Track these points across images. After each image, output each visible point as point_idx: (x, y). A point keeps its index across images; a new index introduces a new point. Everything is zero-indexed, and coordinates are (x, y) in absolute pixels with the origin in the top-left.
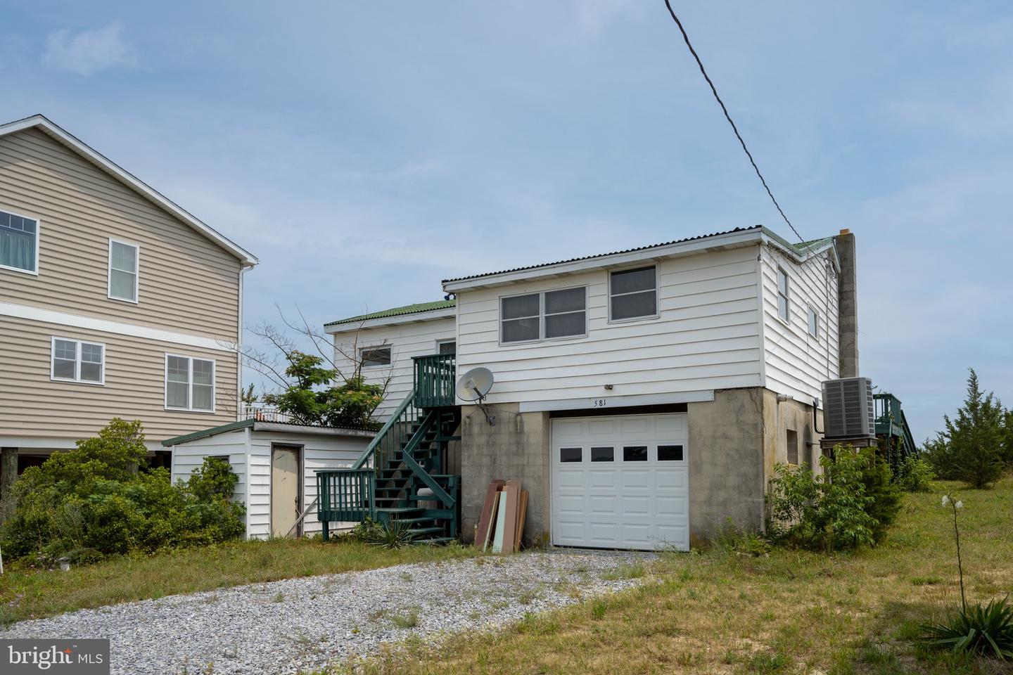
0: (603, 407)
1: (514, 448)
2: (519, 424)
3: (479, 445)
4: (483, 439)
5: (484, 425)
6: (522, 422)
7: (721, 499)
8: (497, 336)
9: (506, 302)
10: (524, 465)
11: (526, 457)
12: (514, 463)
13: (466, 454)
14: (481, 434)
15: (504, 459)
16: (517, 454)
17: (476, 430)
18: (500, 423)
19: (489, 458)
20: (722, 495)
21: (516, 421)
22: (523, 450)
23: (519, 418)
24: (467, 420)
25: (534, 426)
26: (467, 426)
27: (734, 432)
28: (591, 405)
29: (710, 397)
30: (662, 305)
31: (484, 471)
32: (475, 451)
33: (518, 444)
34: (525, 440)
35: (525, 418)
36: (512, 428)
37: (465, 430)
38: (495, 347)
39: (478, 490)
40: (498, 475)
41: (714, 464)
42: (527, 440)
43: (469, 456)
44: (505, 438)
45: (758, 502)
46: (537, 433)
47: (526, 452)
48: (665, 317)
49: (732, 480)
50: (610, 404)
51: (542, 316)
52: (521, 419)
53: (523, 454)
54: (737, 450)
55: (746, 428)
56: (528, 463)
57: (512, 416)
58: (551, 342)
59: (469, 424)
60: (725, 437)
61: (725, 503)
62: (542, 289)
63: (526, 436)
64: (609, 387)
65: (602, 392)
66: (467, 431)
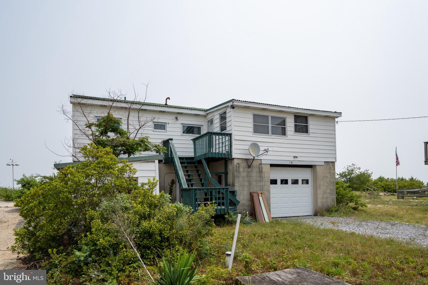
0: (292, 164)
1: (259, 178)
2: (260, 168)
3: (243, 176)
4: (245, 174)
5: (245, 168)
6: (262, 168)
7: (326, 197)
8: (252, 130)
9: (255, 115)
10: (263, 186)
11: (264, 183)
12: (259, 185)
13: (237, 180)
14: (244, 171)
15: (254, 183)
16: (260, 181)
17: (241, 170)
18: (253, 167)
19: (248, 182)
20: (326, 196)
21: (259, 167)
22: (263, 179)
23: (260, 166)
24: (237, 165)
25: (266, 169)
26: (237, 168)
27: (328, 176)
28: (288, 163)
29: (323, 164)
30: (310, 130)
31: (246, 188)
32: (241, 179)
33: (260, 177)
34: (263, 175)
35: (263, 166)
36: (258, 170)
37: (236, 170)
38: (251, 134)
39: (243, 196)
40: (252, 190)
41: (324, 185)
42: (264, 175)
43: (238, 182)
44: (254, 173)
45: (334, 197)
46: (268, 172)
47: (264, 180)
48: (311, 135)
49: (328, 191)
50: (294, 163)
51: (270, 125)
52: (262, 166)
53: (263, 181)
54: (329, 181)
55: (331, 174)
56: (265, 185)
57: (258, 164)
58: (273, 136)
59: (238, 167)
60: (327, 177)
61: (327, 198)
62: (270, 114)
63: (263, 174)
64: (294, 157)
65: (292, 159)
66: (237, 170)
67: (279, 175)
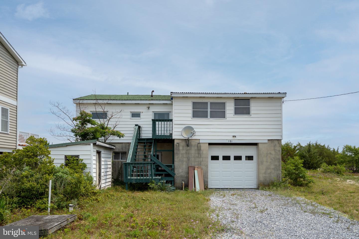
0: (231, 142)
1: (197, 155)
2: (199, 147)
3: (182, 154)
4: (184, 152)
5: (184, 146)
6: (200, 146)
7: (269, 172)
8: (191, 115)
9: (194, 103)
10: (201, 161)
11: (202, 159)
12: (197, 160)
13: (177, 157)
14: (183, 150)
15: (193, 159)
16: (198, 157)
17: (181, 148)
18: (191, 146)
19: (186, 158)
20: (269, 171)
21: (198, 146)
22: (201, 156)
23: (199, 145)
24: (177, 145)
25: (205, 148)
26: (177, 146)
27: (273, 152)
28: (227, 142)
29: (267, 142)
30: (252, 112)
31: (185, 163)
32: (181, 156)
33: (199, 154)
34: (202, 153)
35: (201, 145)
36: (196, 148)
37: (176, 148)
38: (190, 119)
39: (182, 170)
40: (190, 164)
41: (267, 162)
42: (202, 152)
43: (178, 158)
44: (193, 151)
45: (280, 173)
46: (206, 150)
47: (202, 156)
48: (253, 116)
49: (272, 167)
50: (233, 142)
51: (209, 110)
52: (200, 145)
53: (201, 157)
54: (274, 158)
55: (277, 151)
56: (203, 160)
57: (196, 144)
58: (212, 119)
59: (178, 146)
60: (271, 154)
61: (270, 173)
62: (209, 101)
63: (202, 151)
64: (234, 136)
65: (231, 138)
66: (177, 148)
67: (220, 152)
